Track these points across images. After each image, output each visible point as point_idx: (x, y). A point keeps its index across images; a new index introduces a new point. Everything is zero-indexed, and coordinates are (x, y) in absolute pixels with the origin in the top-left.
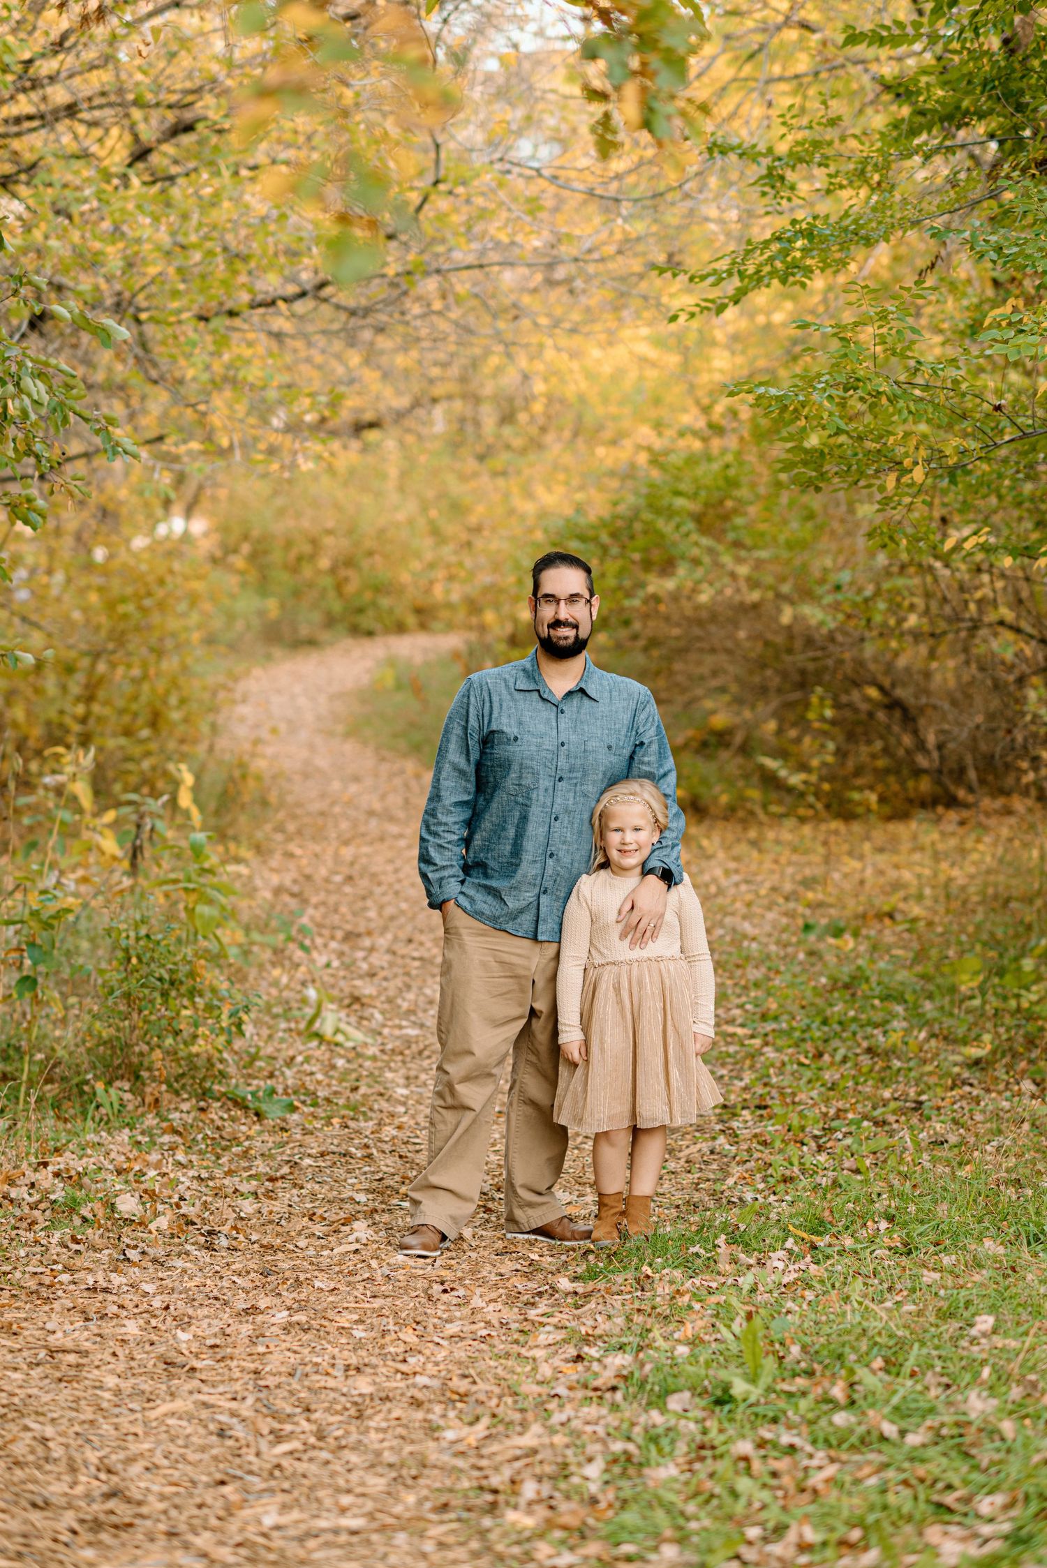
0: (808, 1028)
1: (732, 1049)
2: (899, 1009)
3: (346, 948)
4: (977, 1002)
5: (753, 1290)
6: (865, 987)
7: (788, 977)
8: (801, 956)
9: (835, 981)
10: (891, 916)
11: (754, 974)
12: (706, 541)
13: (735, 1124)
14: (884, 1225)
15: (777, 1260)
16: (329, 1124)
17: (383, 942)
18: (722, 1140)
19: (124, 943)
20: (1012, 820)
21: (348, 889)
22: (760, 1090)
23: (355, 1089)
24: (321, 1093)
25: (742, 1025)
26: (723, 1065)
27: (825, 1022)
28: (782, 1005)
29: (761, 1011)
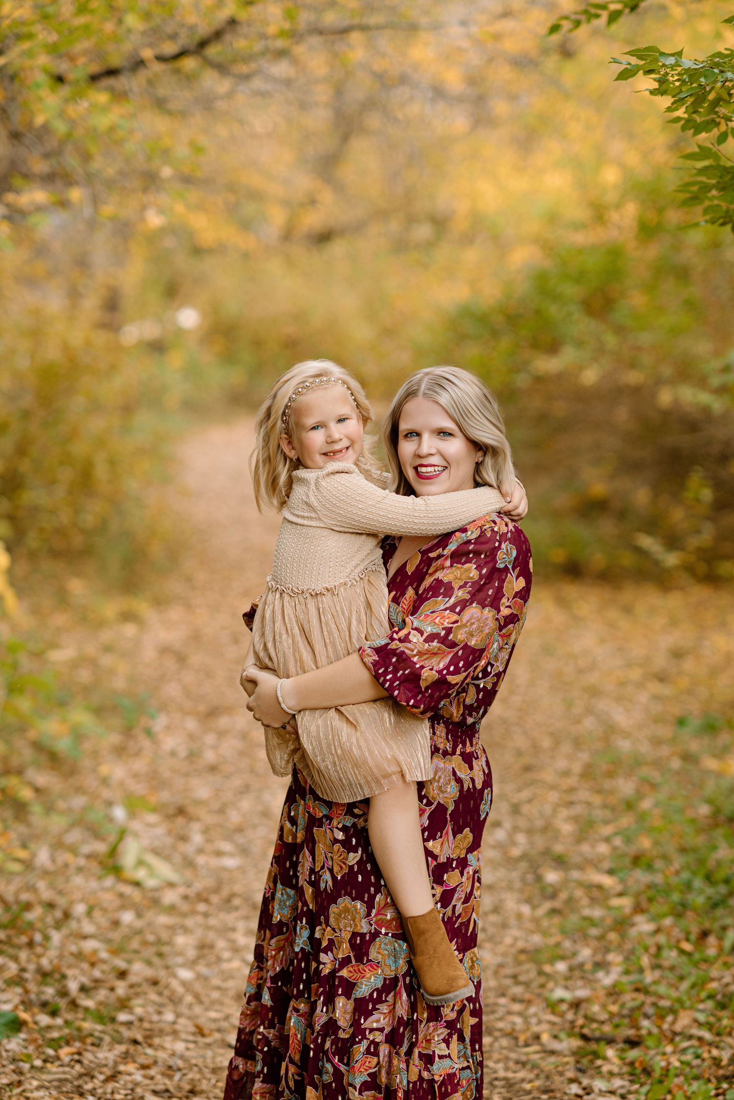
0: (688, 886)
1: (597, 913)
8: (676, 762)
9: (716, 812)
22: (630, 999)
25: (611, 872)
27: (708, 878)
28: (656, 843)
29: (632, 850)
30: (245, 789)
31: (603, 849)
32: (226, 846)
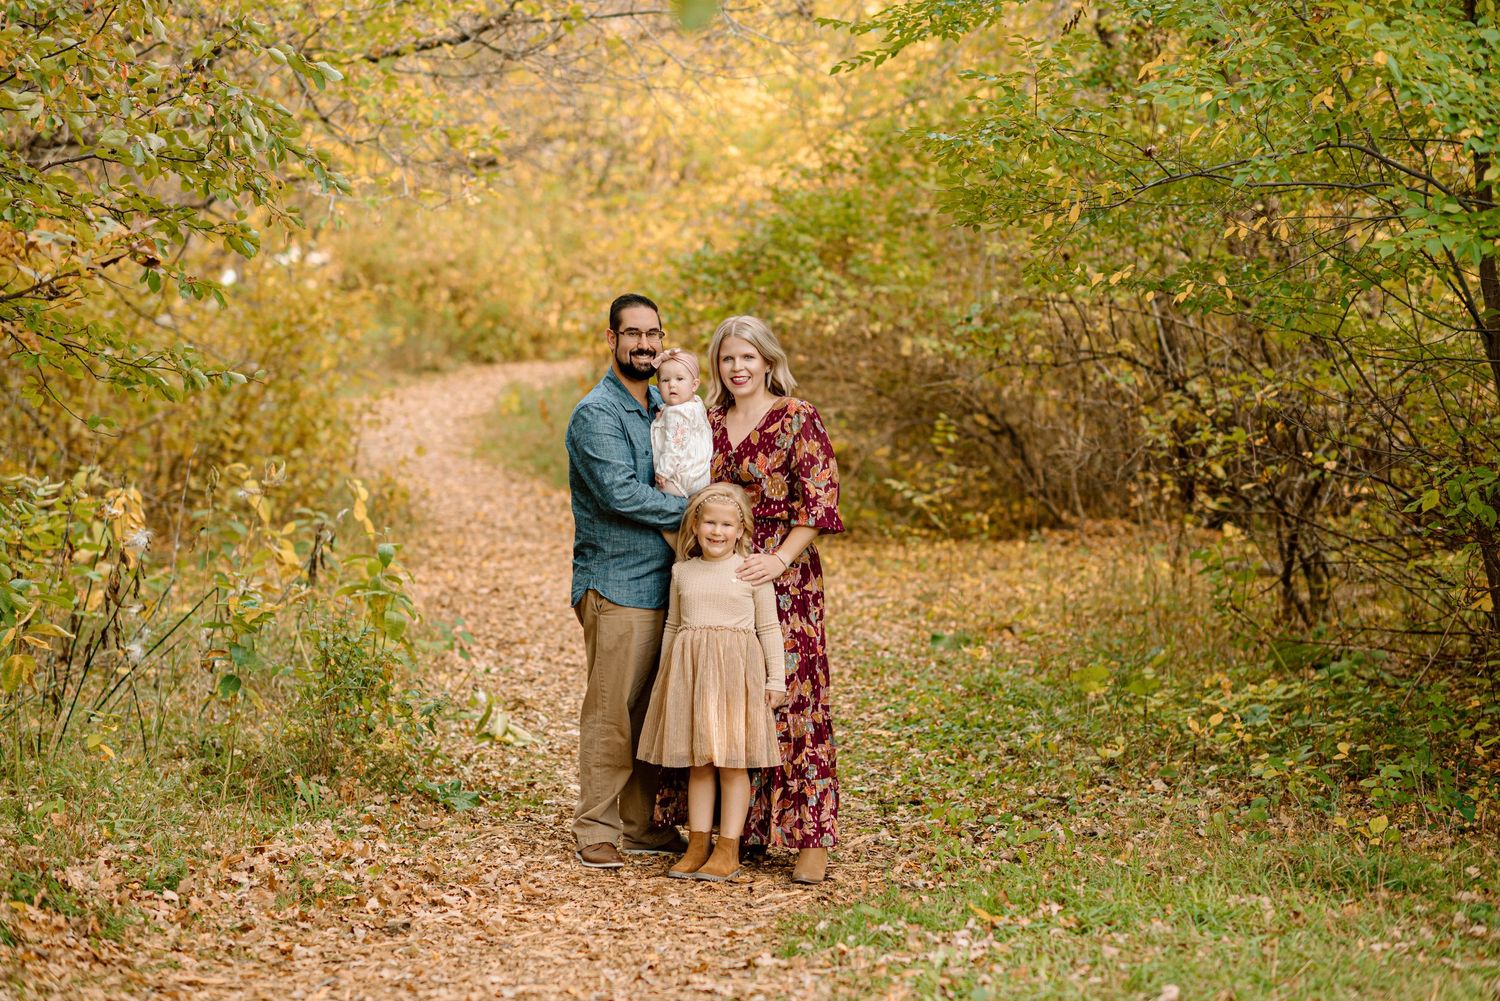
2: (1034, 714)
3: (502, 655)
4: (1106, 707)
5: (945, 964)
6: (1000, 694)
7: (924, 683)
8: (934, 665)
9: (970, 687)
10: (1011, 629)
12: (829, 275)
13: (894, 818)
14: (1055, 908)
15: (961, 938)
16: (513, 816)
17: (537, 649)
18: (884, 832)
19: (323, 645)
20: (1112, 540)
21: (494, 601)
23: (531, 785)
24: (503, 788)
26: (873, 765)
27: (964, 726)
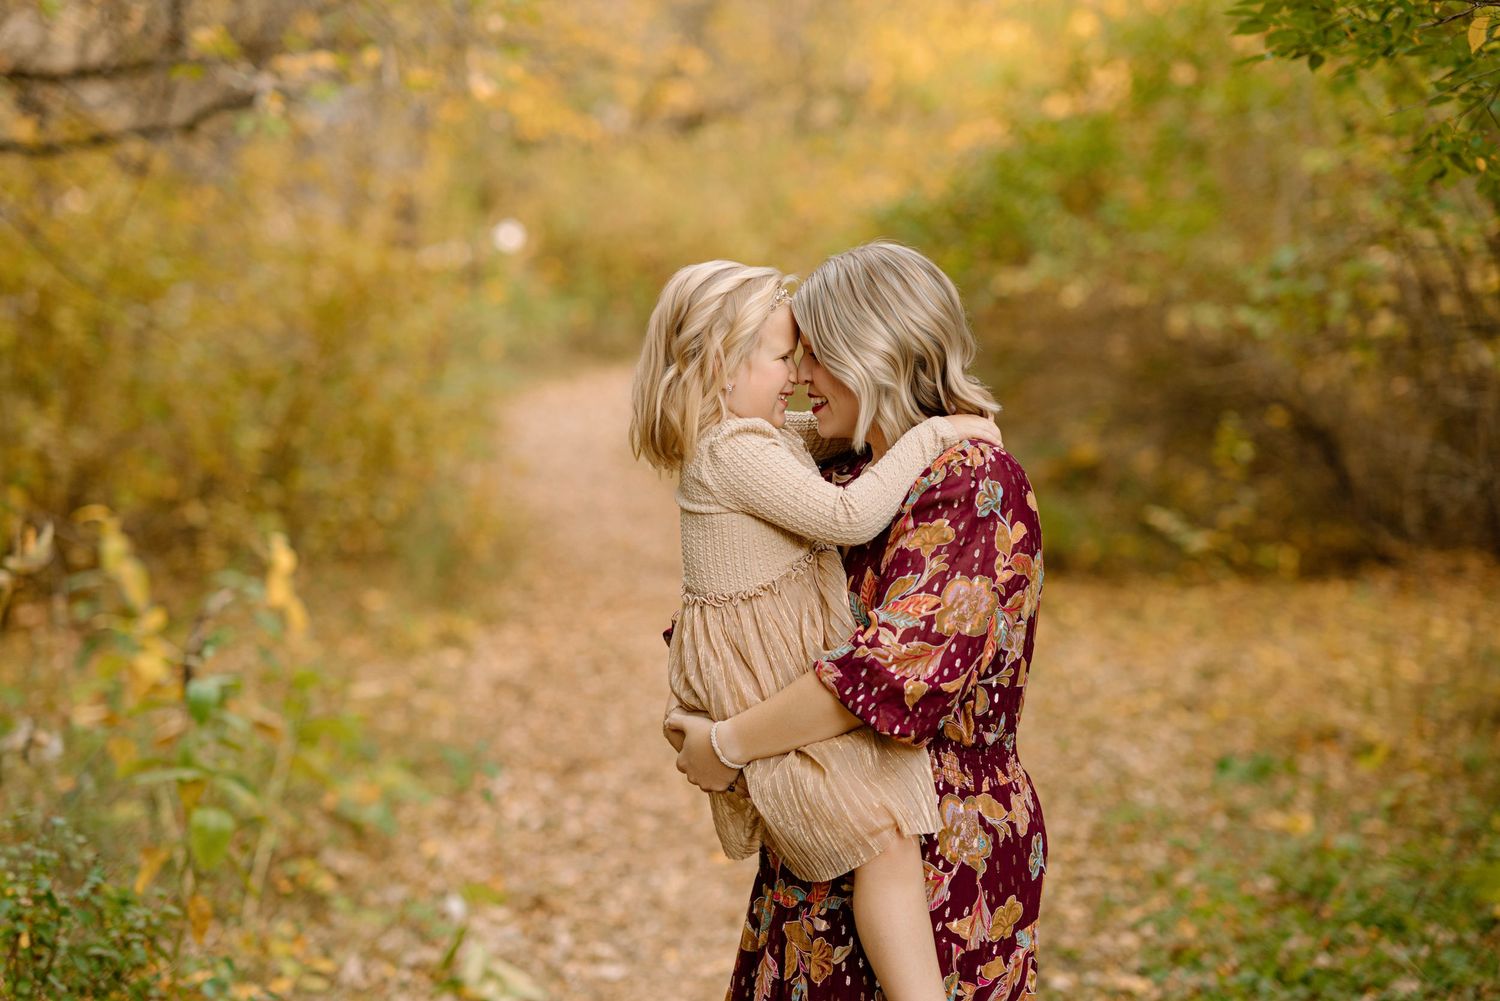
0: (1252, 989)
11: (1154, 856)
28: (1203, 931)
29: (1170, 941)
30: (626, 871)
31: (1129, 940)
32: (604, 950)
